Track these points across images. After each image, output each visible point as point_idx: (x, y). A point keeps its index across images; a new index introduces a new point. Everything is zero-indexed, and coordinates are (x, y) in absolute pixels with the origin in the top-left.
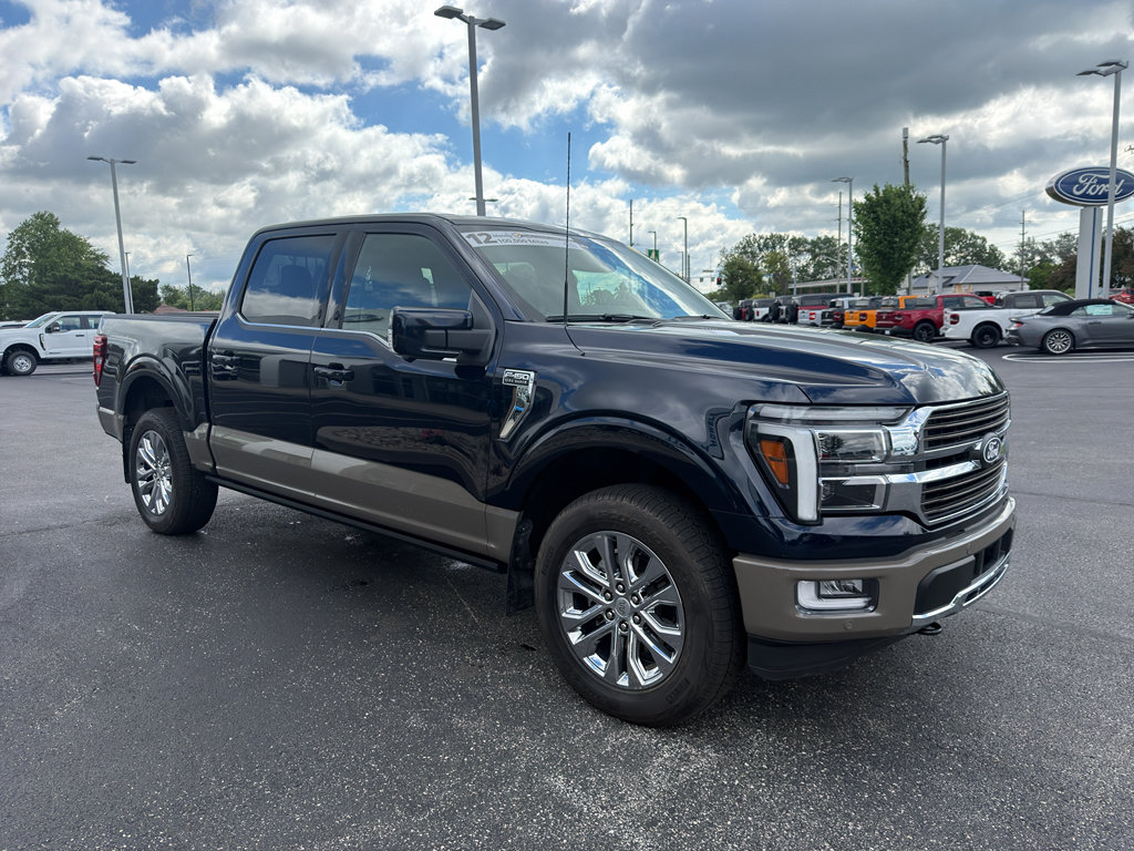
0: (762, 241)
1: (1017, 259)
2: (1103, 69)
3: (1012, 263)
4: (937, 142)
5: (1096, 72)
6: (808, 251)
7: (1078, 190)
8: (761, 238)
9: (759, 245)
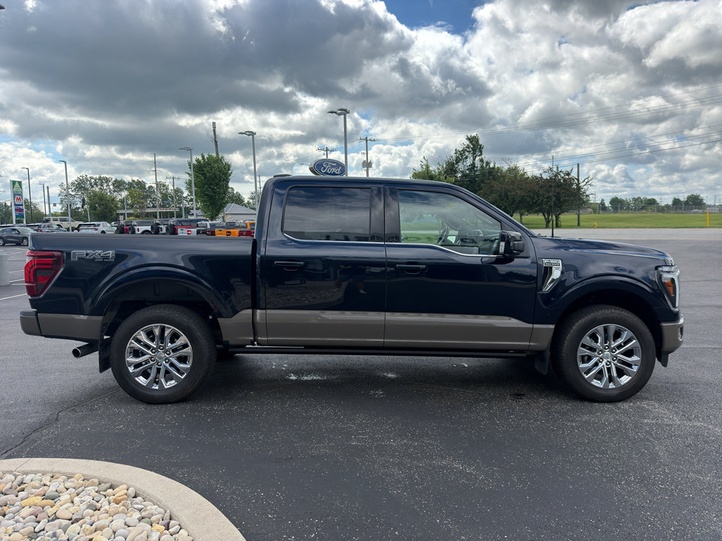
0: (93, 180)
1: (251, 201)
2: (339, 112)
3: (249, 203)
4: (249, 135)
5: (335, 113)
6: (126, 189)
7: (324, 170)
8: (91, 178)
9: (91, 184)
